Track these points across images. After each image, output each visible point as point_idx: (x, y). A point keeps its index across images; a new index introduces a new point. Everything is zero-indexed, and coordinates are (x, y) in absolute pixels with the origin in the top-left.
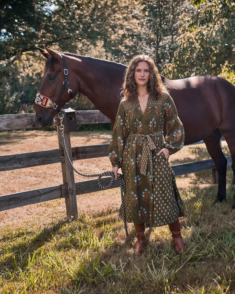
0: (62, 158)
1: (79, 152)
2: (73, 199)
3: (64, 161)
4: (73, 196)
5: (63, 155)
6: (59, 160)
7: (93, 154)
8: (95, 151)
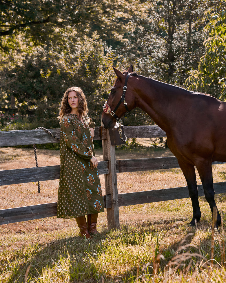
0: (107, 170)
1: (121, 165)
2: (116, 210)
3: (108, 173)
4: (116, 207)
5: (108, 167)
6: (105, 171)
7: (133, 167)
8: (135, 165)
